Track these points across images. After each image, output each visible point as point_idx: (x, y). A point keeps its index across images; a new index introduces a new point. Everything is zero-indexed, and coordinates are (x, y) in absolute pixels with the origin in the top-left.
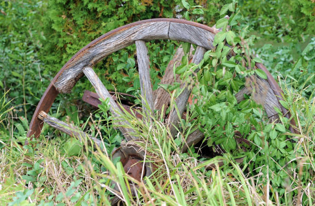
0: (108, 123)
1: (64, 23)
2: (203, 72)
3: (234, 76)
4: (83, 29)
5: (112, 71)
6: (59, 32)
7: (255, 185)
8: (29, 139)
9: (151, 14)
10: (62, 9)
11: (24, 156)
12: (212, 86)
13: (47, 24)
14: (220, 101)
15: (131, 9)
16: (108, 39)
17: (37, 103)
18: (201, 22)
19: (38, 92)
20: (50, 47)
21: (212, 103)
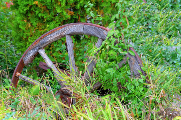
0: (53, 79)
1: (26, 24)
2: (101, 52)
3: (118, 54)
4: (37, 29)
5: (54, 52)
6: (23, 30)
7: (127, 109)
8: (11, 87)
9: (74, 20)
10: (24, 17)
11: (9, 95)
12: (106, 59)
13: (16, 25)
14: (110, 67)
15: (63, 17)
16: (51, 34)
17: (14, 68)
18: (101, 25)
19: (14, 62)
20: (19, 38)
21: (106, 68)
